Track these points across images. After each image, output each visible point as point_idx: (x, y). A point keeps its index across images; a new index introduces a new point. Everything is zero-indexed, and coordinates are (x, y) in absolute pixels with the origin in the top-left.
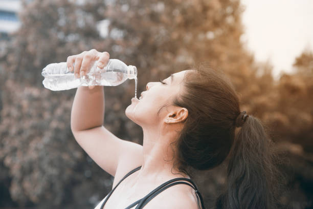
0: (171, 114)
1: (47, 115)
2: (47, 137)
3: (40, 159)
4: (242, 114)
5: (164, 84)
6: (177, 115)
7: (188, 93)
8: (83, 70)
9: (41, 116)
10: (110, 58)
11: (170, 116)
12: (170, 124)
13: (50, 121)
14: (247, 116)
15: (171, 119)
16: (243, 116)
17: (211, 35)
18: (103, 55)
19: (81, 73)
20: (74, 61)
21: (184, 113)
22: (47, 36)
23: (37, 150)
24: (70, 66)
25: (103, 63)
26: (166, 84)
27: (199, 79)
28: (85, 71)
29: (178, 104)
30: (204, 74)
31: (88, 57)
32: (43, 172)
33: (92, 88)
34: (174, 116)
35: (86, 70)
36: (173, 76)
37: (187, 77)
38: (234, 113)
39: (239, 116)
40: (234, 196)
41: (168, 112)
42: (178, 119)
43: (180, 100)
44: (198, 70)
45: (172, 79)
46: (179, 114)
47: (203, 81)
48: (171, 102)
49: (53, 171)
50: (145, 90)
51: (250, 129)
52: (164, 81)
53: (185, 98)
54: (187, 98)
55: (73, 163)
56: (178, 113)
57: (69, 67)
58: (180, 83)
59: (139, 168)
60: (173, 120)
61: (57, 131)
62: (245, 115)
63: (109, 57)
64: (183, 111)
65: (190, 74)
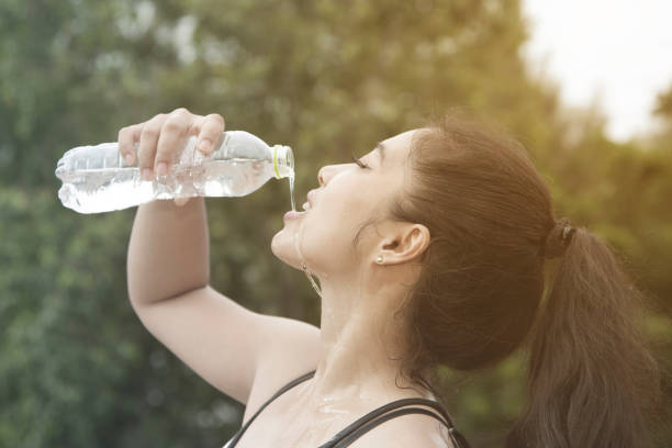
0: (388, 241)
1: (48, 257)
2: (51, 311)
3: (36, 366)
4: (558, 227)
5: (364, 167)
6: (403, 241)
7: (425, 188)
8: (162, 161)
9: (33, 259)
10: (227, 129)
11: (385, 247)
12: (387, 265)
13: (56, 271)
14: (573, 231)
15: (388, 254)
16: (563, 231)
17: (447, 46)
18: (209, 122)
19: (158, 168)
20: (136, 139)
21: (420, 238)
22: (41, 60)
23: (26, 343)
24: (129, 153)
25: (211, 142)
26: (369, 168)
27: (449, 149)
28: (167, 162)
29: (401, 216)
30: (458, 137)
31: (172, 128)
32: (44, 397)
33: (183, 203)
34: (395, 245)
35: (170, 159)
36: (382, 148)
37: (419, 147)
38: (540, 227)
39: (553, 232)
40: (554, 426)
41: (381, 237)
42: (405, 252)
43: (408, 204)
44: (446, 130)
45: (383, 156)
46: (408, 240)
47: (459, 154)
48: (384, 214)
49: (69, 394)
50: (317, 186)
51: (584, 261)
52: (364, 160)
53: (418, 198)
54: (425, 200)
55: (117, 372)
56: (404, 237)
57: (124, 155)
58: (404, 164)
59: (310, 375)
60: (395, 257)
61: (75, 294)
62: (567, 229)
63: (222, 127)
64: (416, 232)
65: (426, 139)
